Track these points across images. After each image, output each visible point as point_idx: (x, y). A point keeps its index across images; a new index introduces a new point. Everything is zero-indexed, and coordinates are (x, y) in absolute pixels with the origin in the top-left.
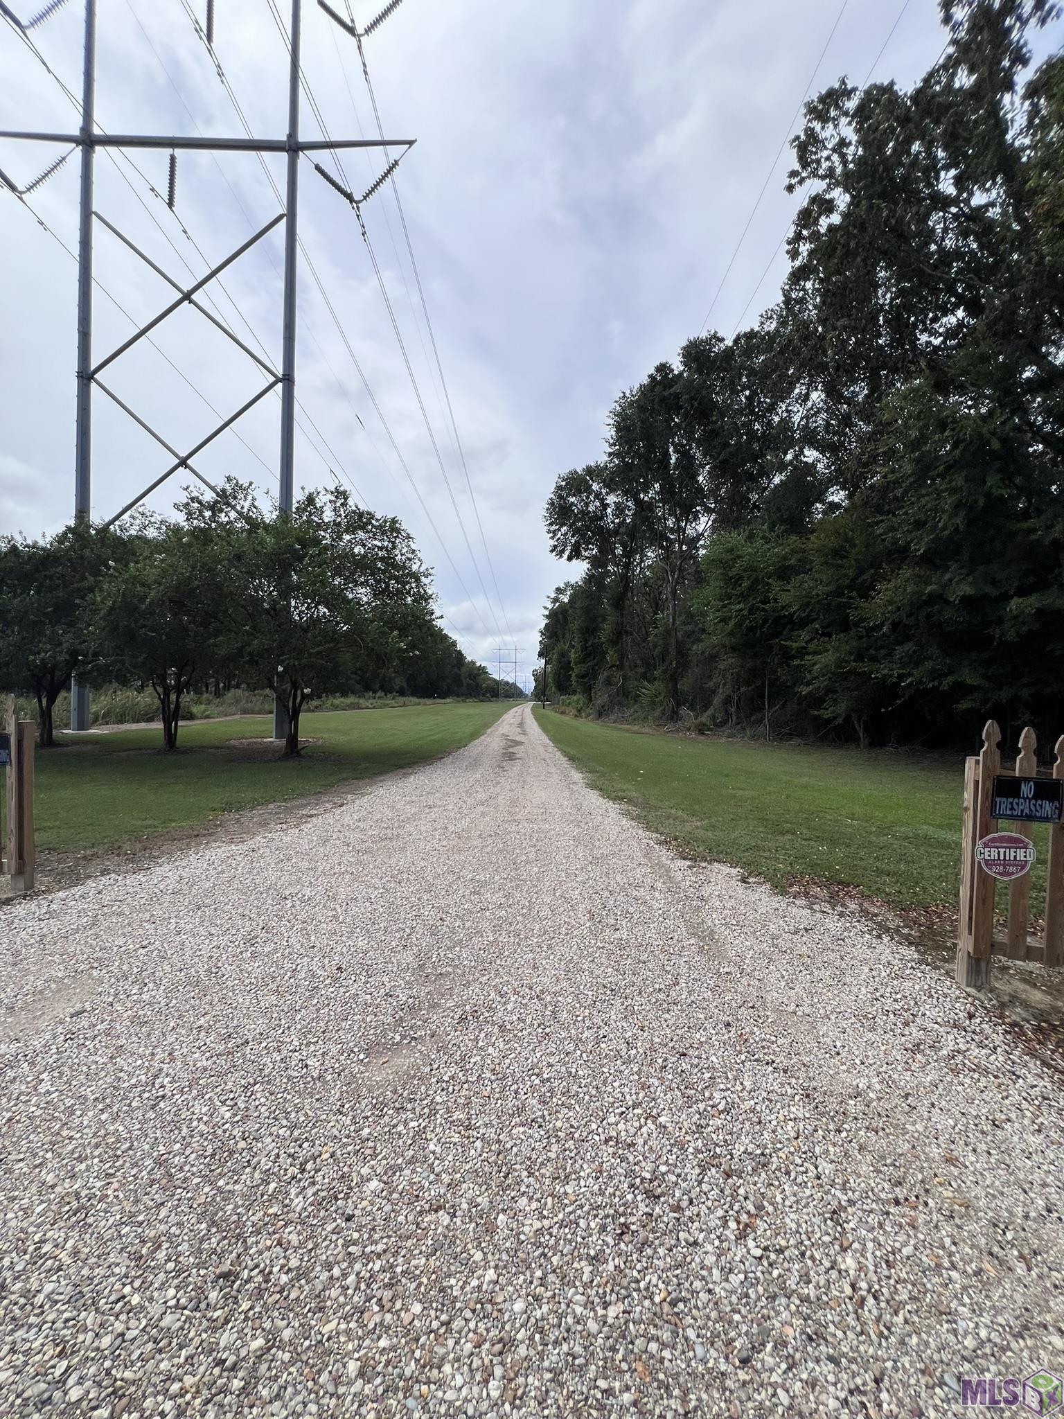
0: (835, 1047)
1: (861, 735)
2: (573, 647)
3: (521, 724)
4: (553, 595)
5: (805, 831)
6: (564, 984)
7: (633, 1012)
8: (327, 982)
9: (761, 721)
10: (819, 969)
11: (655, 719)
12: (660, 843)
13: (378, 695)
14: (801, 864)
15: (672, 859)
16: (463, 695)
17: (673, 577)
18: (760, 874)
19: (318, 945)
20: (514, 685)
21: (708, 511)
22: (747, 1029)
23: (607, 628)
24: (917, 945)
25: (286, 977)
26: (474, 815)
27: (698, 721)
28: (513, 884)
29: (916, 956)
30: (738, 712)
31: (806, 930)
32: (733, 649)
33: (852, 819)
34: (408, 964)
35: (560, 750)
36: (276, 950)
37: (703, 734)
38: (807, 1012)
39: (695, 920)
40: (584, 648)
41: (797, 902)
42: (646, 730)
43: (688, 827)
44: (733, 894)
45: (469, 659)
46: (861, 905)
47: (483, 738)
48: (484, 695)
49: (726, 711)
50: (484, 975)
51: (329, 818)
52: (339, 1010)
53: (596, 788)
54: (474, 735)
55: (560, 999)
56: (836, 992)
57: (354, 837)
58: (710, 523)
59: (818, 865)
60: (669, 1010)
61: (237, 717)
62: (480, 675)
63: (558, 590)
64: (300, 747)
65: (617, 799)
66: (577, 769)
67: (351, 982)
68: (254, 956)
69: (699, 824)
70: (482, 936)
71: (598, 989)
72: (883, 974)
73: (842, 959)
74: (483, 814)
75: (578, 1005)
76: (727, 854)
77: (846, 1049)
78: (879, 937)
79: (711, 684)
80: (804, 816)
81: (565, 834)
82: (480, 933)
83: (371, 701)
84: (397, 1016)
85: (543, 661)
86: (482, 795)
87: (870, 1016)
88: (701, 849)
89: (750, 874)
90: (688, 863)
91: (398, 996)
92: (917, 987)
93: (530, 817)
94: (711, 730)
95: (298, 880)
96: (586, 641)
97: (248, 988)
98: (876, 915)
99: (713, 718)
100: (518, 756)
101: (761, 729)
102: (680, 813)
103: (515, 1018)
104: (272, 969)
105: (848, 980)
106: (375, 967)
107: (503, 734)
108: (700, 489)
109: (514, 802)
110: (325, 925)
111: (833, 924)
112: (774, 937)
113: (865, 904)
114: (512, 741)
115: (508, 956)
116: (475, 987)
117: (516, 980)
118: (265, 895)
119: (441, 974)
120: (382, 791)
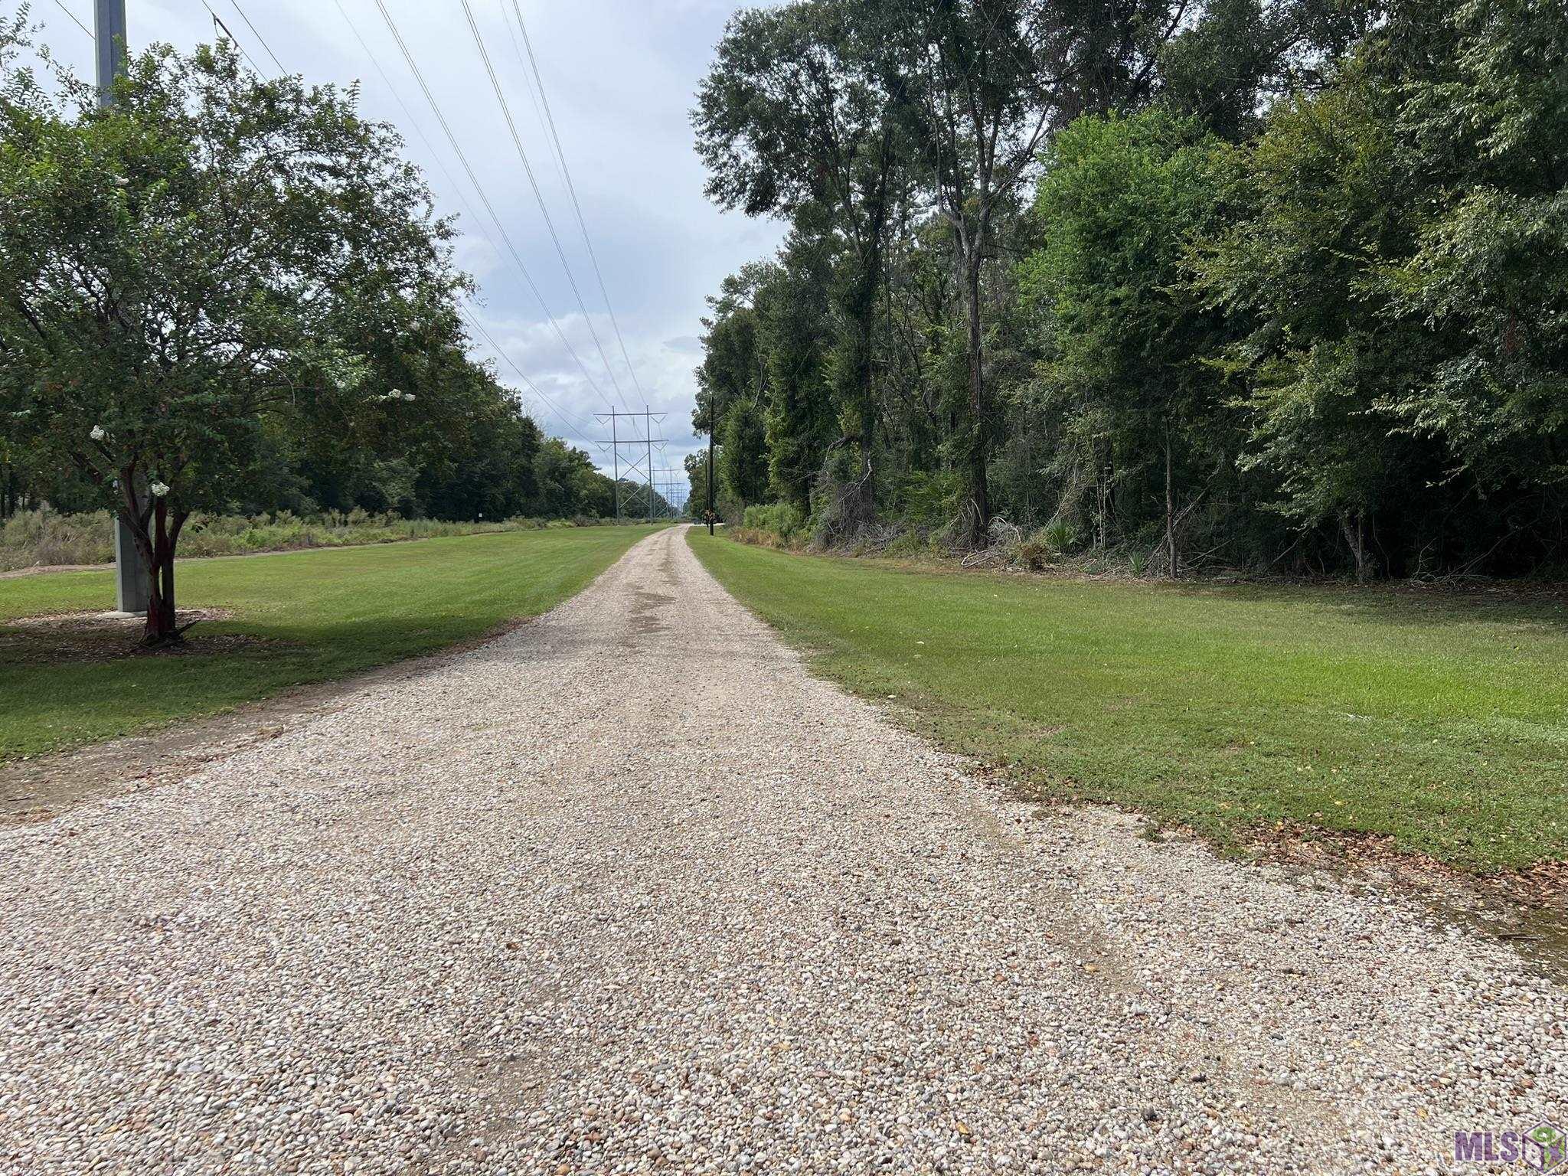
0: (1382, 1147)
1: (1359, 555)
2: (768, 401)
3: (667, 566)
4: (720, 296)
5: (1265, 739)
6: (792, 1059)
7: (946, 1107)
8: (247, 1094)
9: (1158, 536)
10: (1327, 995)
11: (942, 543)
12: (970, 773)
13: (351, 517)
14: (1264, 801)
15: (1000, 802)
16: (540, 513)
17: (971, 243)
18: (1184, 821)
19: (227, 1018)
20: (648, 491)
21: (1042, 98)
22: (1193, 1124)
23: (835, 363)
24: (1518, 939)
25: (151, 1091)
26: (574, 737)
27: (1028, 544)
28: (666, 866)
29: (1517, 961)
30: (1110, 518)
31: (1292, 923)
32: (1098, 390)
33: (1355, 713)
34: (437, 1043)
35: (751, 609)
36: (126, 1035)
37: (1040, 568)
38: (1316, 1080)
39: (1060, 917)
40: (791, 404)
41: (1266, 872)
42: (923, 566)
43: (1026, 743)
44: (1131, 862)
45: (548, 436)
46: (1394, 871)
47: (587, 592)
48: (585, 512)
49: (1087, 521)
50: (611, 1054)
51: (252, 761)
52: (276, 1151)
53: (830, 677)
54: (568, 588)
55: (783, 1090)
56: (1368, 1039)
57: (304, 794)
58: (1045, 125)
59: (1298, 800)
60: (1022, 1097)
61: (32, 570)
62: (572, 470)
63: (731, 285)
64: (178, 625)
65: (876, 694)
66: (789, 642)
67: (305, 1089)
68: (72, 1052)
69: (1047, 734)
70: (603, 974)
71: (865, 1064)
72: (1460, 998)
73: (1371, 973)
74: (594, 735)
75: (823, 1101)
76: (1112, 787)
77: (1405, 1150)
78: (1438, 929)
79: (1053, 467)
80: (1261, 711)
81: (773, 763)
82: (597, 968)
83: (337, 530)
84: (415, 1154)
85: (707, 437)
86: (592, 699)
87: (1444, 1081)
88: (1057, 781)
89: (1163, 824)
90: (1034, 808)
91: (416, 1111)
92: (1529, 1019)
93: (695, 735)
94: (1056, 561)
95: (177, 890)
96: (794, 388)
97: (58, 1120)
98: (1427, 890)
99: (1059, 537)
100: (663, 623)
101: (1157, 553)
102: (1007, 716)
103: (685, 1137)
104: (116, 1076)
105: (1391, 1014)
106: (360, 1053)
107: (628, 585)
108: (1023, 52)
109: (659, 711)
110: (242, 976)
111: (1343, 910)
112: (1226, 940)
113: (1403, 870)
114: (649, 596)
115: (664, 1012)
116: (593, 1079)
117: (683, 1058)
118: (98, 922)
119: (513, 1058)
120: (367, 703)
